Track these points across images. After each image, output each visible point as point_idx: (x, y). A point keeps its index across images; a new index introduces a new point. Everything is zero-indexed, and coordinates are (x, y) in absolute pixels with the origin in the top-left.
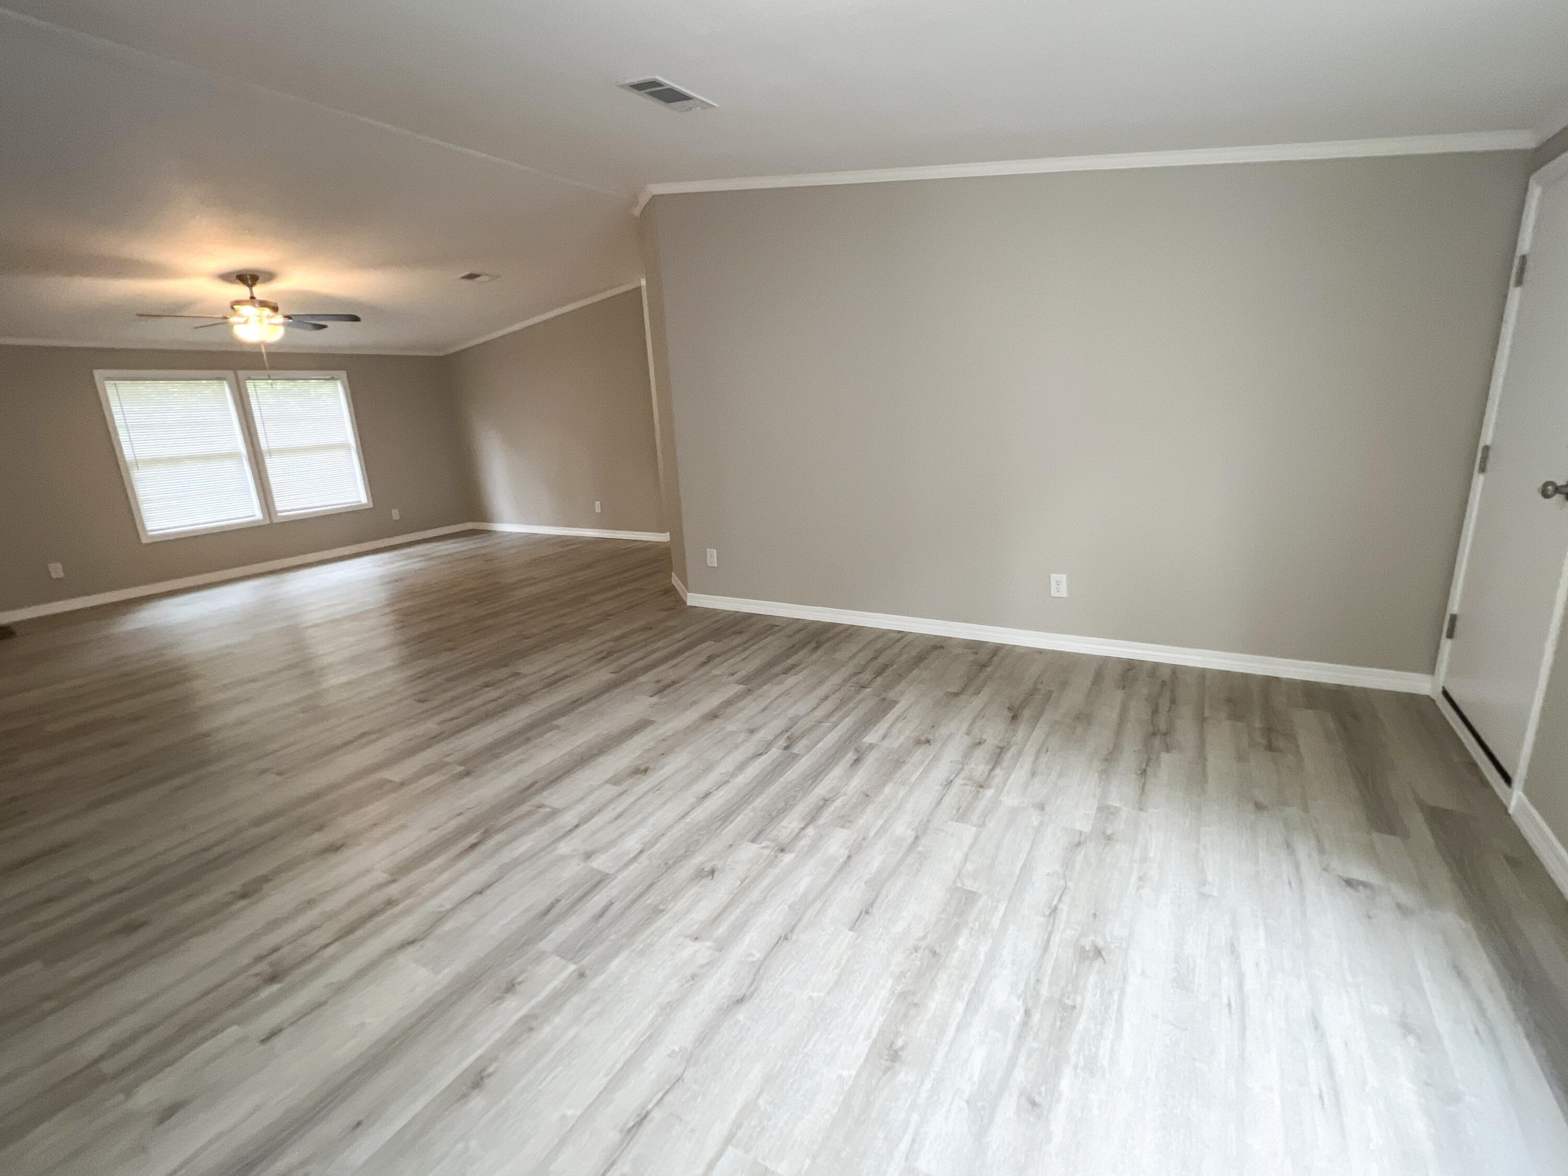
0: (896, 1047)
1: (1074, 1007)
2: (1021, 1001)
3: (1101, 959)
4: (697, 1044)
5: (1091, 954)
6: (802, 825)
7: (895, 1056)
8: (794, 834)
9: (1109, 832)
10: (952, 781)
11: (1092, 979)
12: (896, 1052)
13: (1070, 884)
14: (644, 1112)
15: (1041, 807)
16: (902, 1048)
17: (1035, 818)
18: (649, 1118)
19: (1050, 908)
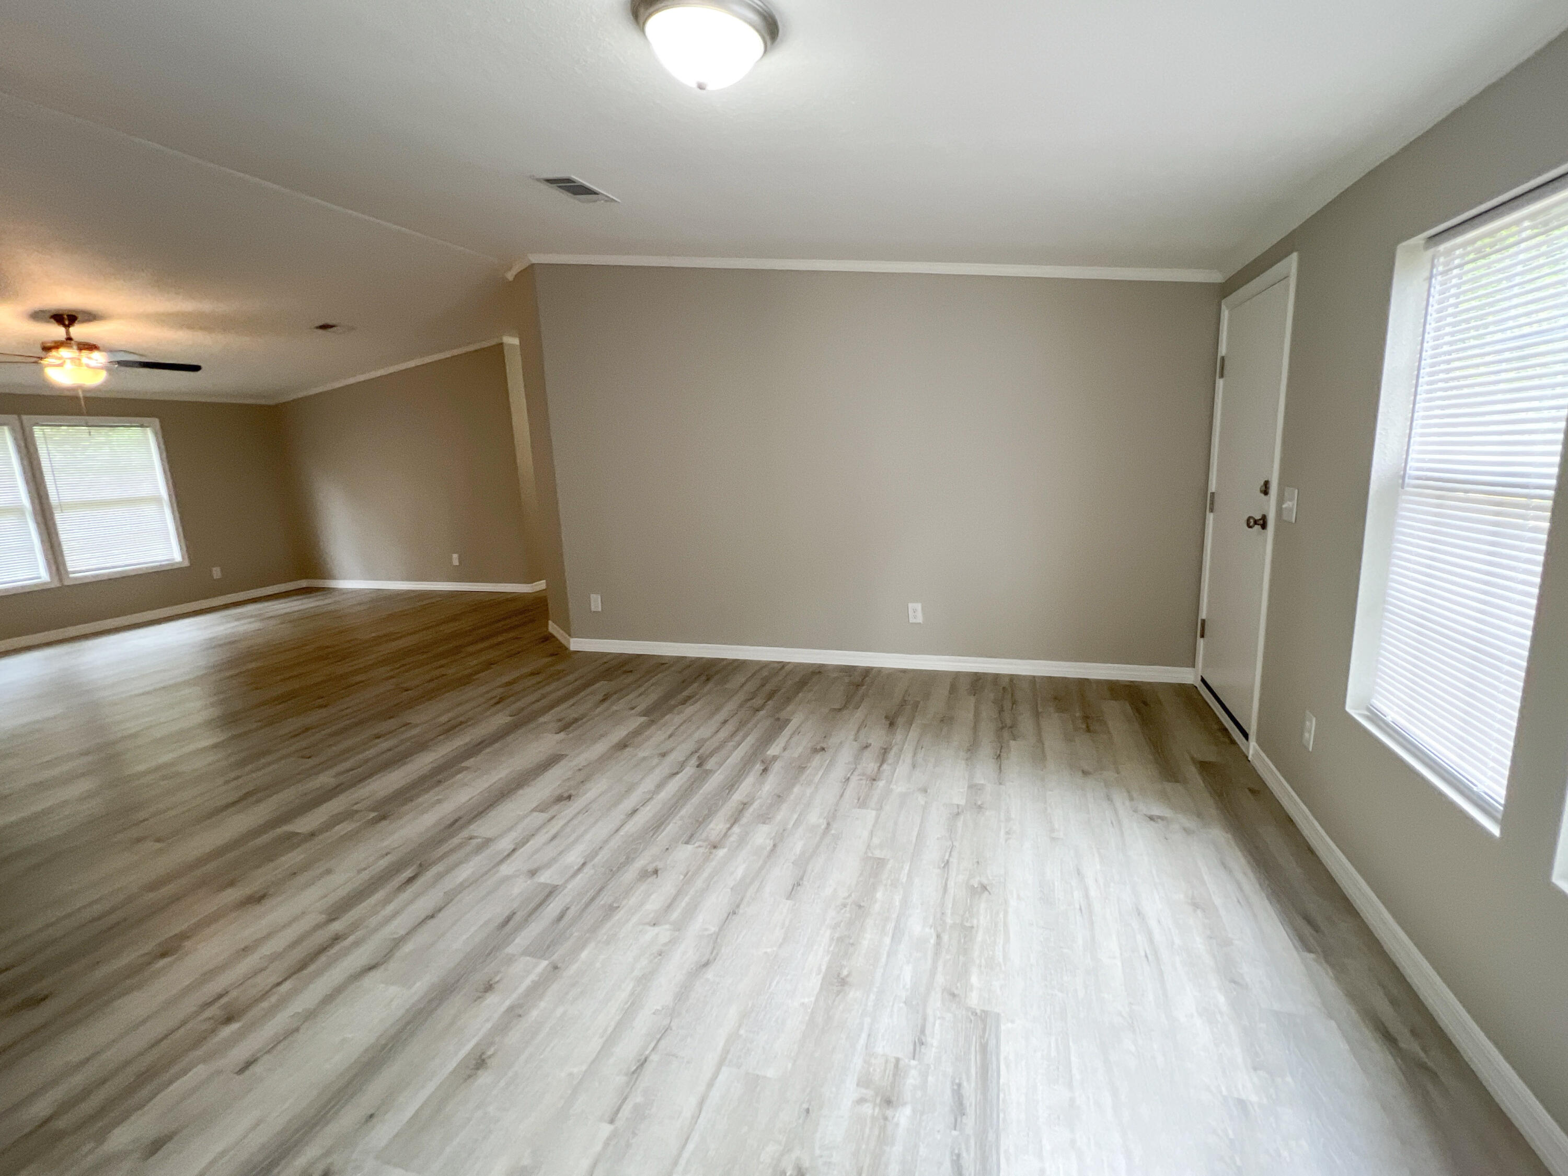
0: (842, 976)
1: (972, 927)
2: (933, 929)
3: (986, 893)
4: (676, 1001)
5: (979, 890)
6: (728, 826)
7: (843, 982)
8: (723, 833)
9: (979, 803)
10: (849, 778)
11: (983, 906)
12: (843, 979)
13: (956, 844)
14: (643, 1057)
15: (925, 790)
16: (848, 976)
17: (921, 799)
18: (648, 1060)
19: (943, 862)
